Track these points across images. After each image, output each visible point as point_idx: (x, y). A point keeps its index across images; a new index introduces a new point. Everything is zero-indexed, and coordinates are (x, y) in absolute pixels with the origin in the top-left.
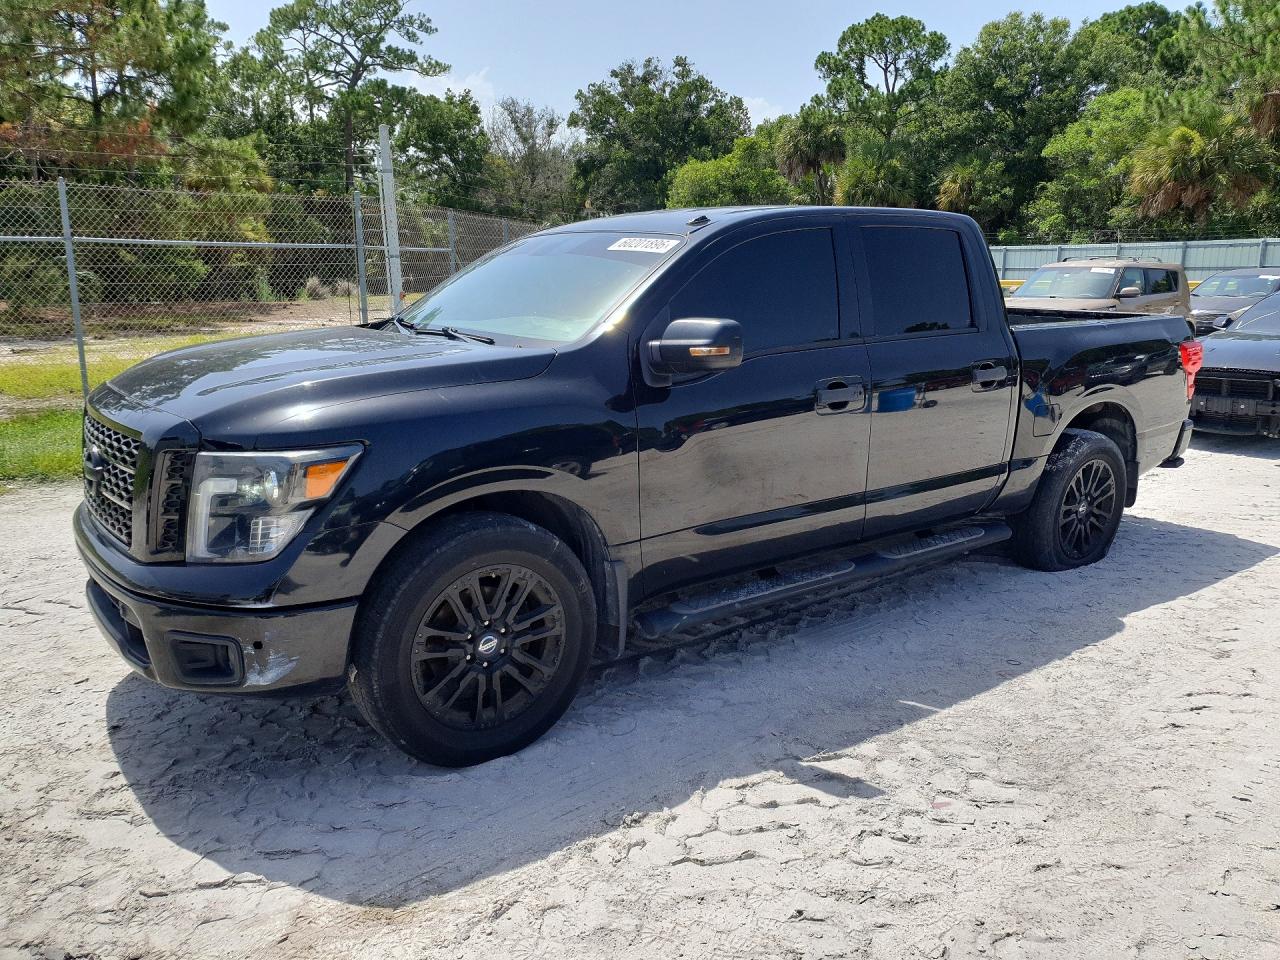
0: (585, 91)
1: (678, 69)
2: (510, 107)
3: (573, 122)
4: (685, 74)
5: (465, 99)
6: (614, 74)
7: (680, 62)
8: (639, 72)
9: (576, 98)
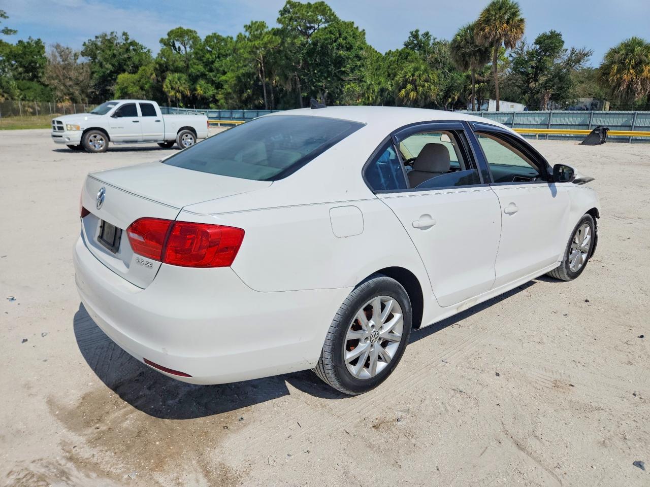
0: (87, 43)
1: (124, 37)
2: (58, 47)
3: (83, 54)
4: (127, 39)
5: (38, 42)
6: (97, 37)
7: (124, 34)
8: (109, 37)
9: (83, 45)
